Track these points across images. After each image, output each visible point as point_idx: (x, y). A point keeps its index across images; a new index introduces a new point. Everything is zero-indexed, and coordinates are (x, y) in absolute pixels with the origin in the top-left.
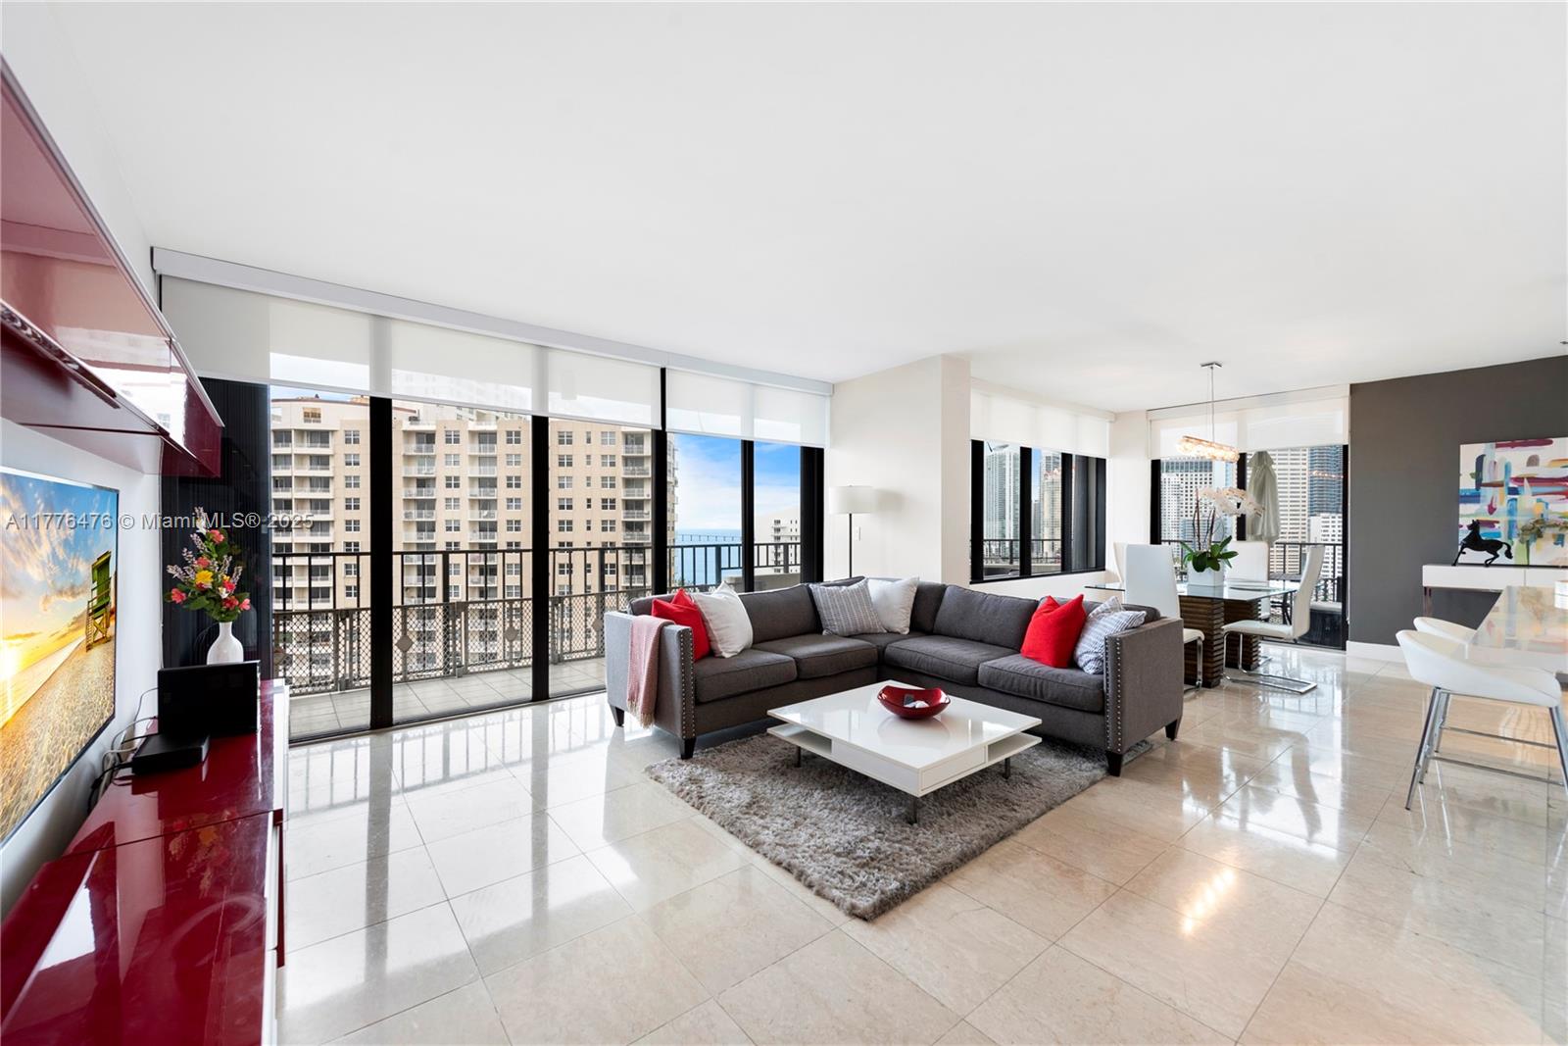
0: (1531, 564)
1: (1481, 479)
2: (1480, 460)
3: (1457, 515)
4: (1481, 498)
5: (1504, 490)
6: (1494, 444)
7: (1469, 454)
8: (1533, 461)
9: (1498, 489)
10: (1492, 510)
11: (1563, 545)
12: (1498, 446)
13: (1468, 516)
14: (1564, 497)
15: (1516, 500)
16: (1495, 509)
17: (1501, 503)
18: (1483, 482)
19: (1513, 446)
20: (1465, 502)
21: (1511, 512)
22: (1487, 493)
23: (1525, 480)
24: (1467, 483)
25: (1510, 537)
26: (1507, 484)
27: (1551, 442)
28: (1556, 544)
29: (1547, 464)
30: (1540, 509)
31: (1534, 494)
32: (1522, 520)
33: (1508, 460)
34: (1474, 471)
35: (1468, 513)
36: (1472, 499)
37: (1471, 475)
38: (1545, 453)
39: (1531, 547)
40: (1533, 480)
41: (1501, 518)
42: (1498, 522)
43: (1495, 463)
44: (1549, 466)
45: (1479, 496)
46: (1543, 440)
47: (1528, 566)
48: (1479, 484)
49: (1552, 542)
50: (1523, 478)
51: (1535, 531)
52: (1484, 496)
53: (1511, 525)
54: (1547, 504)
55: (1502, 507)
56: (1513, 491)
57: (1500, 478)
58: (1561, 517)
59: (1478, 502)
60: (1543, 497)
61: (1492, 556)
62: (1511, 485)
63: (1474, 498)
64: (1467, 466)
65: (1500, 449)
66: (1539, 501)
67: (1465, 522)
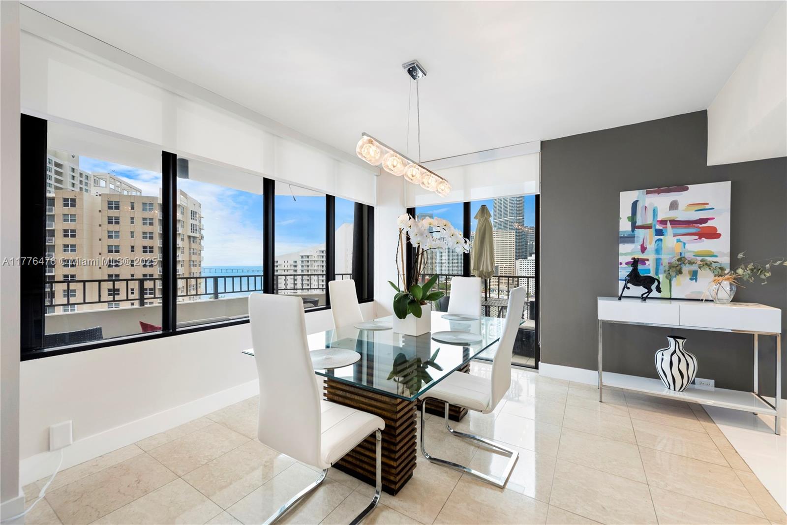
0: (672, 297)
1: (636, 222)
2: (635, 205)
3: (617, 254)
4: (636, 239)
5: (652, 231)
6: (645, 190)
7: (626, 198)
8: (674, 206)
9: (648, 230)
10: (643, 249)
11: (696, 281)
12: (648, 193)
13: (626, 254)
14: (697, 237)
15: (661, 240)
16: (646, 248)
17: (650, 244)
18: (637, 224)
19: (659, 192)
20: (624, 242)
21: (658, 251)
22: (640, 233)
23: (668, 223)
24: (625, 226)
25: (657, 274)
26: (655, 226)
27: (687, 189)
28: (691, 279)
29: (684, 207)
30: (679, 248)
31: (675, 235)
32: (666, 259)
33: (655, 206)
34: (631, 215)
35: (627, 252)
36: (629, 239)
37: (628, 218)
38: (684, 198)
39: (672, 282)
40: (675, 223)
41: (650, 255)
42: (648, 260)
43: (646, 207)
44: (685, 210)
45: (634, 237)
46: (681, 187)
47: (670, 299)
48: (634, 227)
49: (689, 277)
50: (667, 221)
51: (676, 269)
52: (638, 237)
53: (658, 262)
54: (684, 244)
55: (651, 246)
56: (659, 233)
57: (649, 221)
58: (694, 256)
59: (633, 242)
60: (683, 238)
61: (646, 291)
62: (658, 227)
63: (630, 239)
64: (625, 211)
65: (649, 195)
66: (678, 241)
67: (625, 259)
